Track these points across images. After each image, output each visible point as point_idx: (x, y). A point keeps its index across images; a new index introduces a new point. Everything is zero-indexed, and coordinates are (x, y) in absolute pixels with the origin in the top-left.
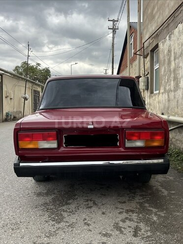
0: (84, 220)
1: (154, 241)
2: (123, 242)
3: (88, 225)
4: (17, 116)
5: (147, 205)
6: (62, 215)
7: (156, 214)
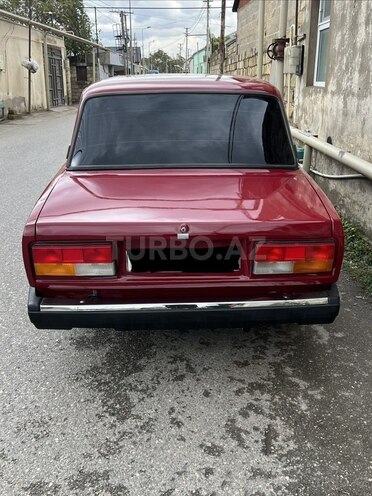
0: (170, 413)
1: (302, 462)
2: (245, 466)
3: (179, 424)
4: (16, 109)
5: (288, 370)
6: (127, 399)
7: (306, 396)
